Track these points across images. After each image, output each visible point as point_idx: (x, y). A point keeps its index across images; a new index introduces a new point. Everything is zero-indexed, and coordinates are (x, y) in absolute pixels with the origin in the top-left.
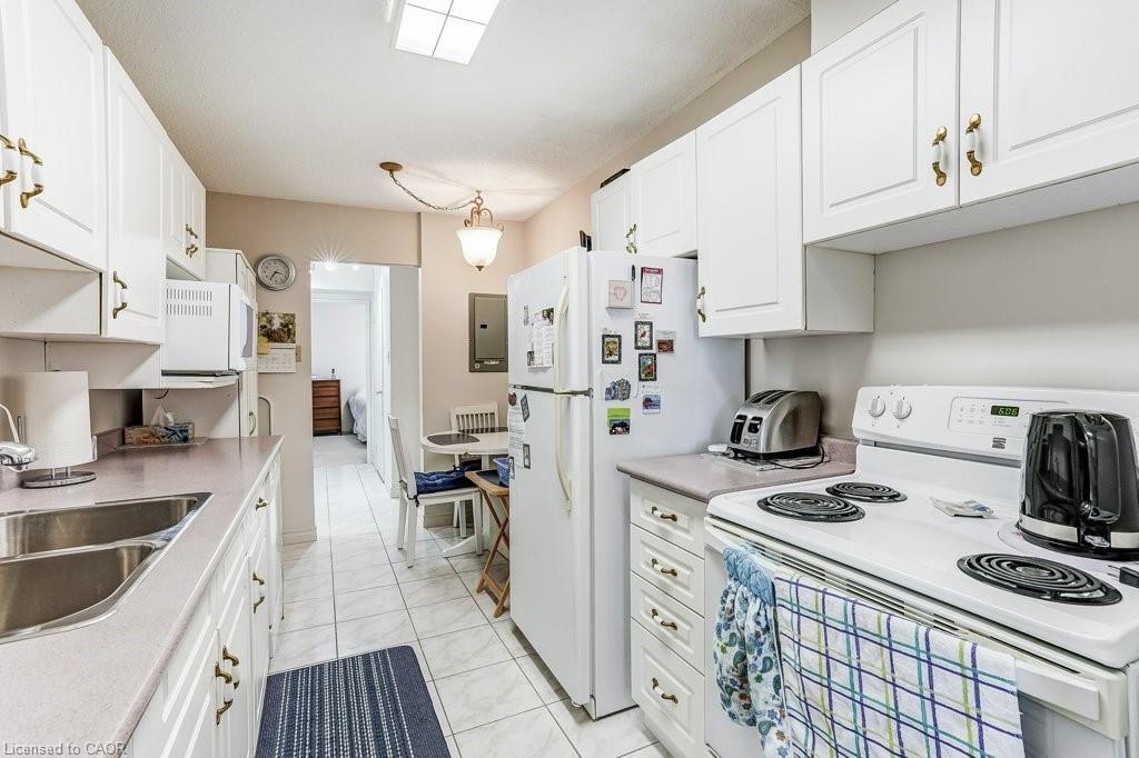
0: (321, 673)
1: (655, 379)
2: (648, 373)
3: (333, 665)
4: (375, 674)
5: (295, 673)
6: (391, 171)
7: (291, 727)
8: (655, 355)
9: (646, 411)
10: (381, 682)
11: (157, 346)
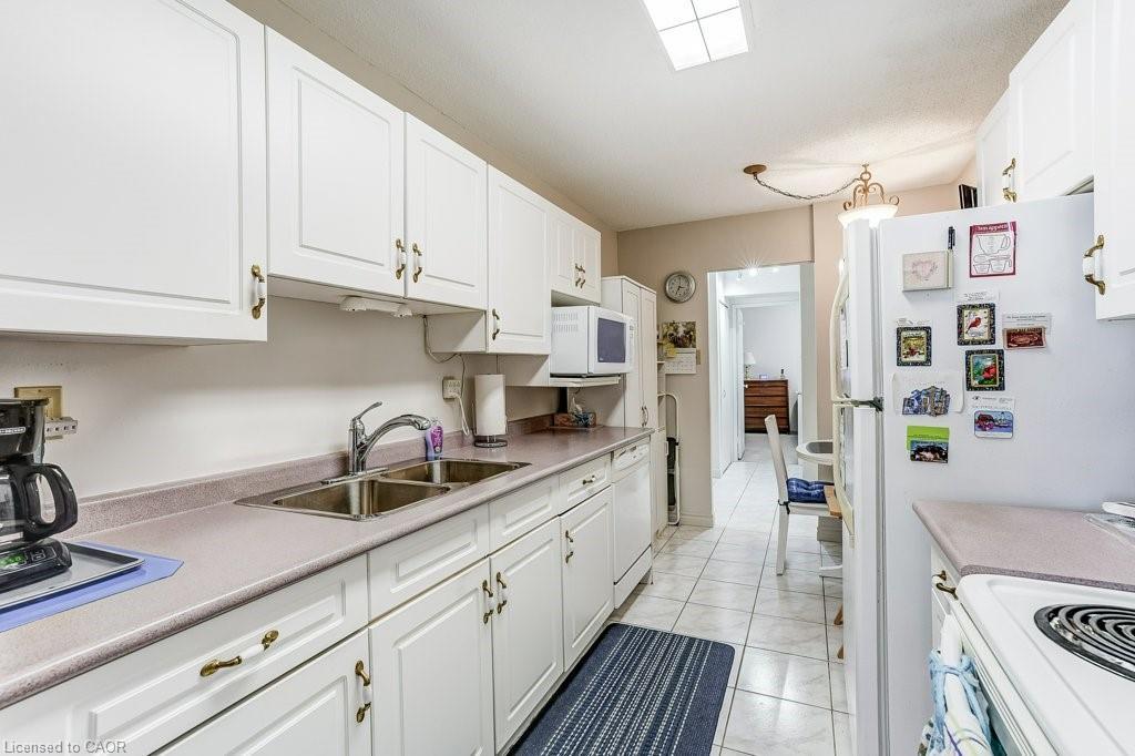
0: (652, 638)
1: (1002, 388)
2: (989, 377)
3: (665, 635)
4: (690, 658)
5: (636, 629)
6: (755, 174)
7: (611, 667)
8: (1001, 353)
9: (981, 433)
10: (690, 668)
11: (546, 356)
